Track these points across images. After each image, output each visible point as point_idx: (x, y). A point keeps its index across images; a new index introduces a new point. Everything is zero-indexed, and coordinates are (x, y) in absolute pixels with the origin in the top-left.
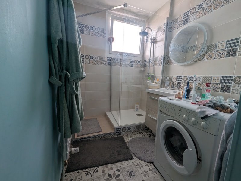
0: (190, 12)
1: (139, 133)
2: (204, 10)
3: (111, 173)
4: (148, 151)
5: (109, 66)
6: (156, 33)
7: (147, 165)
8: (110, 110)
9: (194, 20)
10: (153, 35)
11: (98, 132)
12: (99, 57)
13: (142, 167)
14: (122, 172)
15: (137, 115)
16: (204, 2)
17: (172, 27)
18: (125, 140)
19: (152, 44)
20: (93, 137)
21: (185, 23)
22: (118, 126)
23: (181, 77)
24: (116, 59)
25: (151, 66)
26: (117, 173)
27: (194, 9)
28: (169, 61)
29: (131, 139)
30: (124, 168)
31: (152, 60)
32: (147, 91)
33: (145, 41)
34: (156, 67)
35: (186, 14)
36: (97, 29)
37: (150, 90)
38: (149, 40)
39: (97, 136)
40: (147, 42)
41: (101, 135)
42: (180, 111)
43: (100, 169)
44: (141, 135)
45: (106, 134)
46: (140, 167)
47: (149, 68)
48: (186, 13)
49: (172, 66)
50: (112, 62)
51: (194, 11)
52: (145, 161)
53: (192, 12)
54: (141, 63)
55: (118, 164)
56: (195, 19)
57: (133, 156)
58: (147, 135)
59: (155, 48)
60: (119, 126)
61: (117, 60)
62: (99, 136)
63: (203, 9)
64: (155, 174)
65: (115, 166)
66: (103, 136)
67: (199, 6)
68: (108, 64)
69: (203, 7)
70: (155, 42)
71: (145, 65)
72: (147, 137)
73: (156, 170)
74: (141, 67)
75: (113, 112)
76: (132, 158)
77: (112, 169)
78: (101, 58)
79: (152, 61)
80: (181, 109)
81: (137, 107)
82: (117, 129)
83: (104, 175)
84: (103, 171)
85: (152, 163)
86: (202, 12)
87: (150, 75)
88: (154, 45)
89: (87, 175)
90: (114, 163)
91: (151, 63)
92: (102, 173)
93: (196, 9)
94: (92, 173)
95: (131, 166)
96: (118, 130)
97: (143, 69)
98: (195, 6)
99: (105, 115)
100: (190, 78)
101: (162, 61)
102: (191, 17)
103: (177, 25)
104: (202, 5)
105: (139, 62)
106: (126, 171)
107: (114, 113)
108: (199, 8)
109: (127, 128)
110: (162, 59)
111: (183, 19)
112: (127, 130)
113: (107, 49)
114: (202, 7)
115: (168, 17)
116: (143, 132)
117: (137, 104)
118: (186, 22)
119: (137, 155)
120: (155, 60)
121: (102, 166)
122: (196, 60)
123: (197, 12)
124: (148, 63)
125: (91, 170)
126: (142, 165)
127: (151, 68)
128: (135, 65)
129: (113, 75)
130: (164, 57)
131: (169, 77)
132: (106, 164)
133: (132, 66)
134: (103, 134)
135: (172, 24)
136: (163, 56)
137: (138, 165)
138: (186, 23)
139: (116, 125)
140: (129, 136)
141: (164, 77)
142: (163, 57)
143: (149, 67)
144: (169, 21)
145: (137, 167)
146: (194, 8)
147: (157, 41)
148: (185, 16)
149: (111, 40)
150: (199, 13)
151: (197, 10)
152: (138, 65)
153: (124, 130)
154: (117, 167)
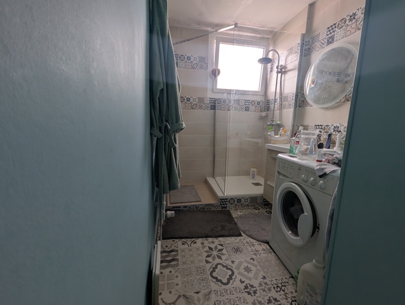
0: (337, 25)
1: (255, 208)
2: (358, 23)
3: (213, 246)
4: (263, 229)
5: (213, 111)
6: (285, 58)
7: (260, 244)
8: (213, 176)
9: (342, 38)
10: (280, 60)
11: (196, 202)
12: (199, 98)
13: (253, 245)
14: (226, 248)
15: (253, 183)
16: (358, 10)
17: (309, 49)
18: (233, 215)
19: (280, 75)
20: (190, 207)
21: (329, 43)
22: (222, 195)
23: (321, 126)
24: (222, 100)
25: (276, 109)
26: (220, 247)
27: (343, 21)
28: (304, 102)
29: (241, 214)
30: (229, 244)
31: (279, 99)
32: (266, 147)
33: (269, 70)
34: (284, 111)
35: (331, 28)
36: (195, 59)
37: (271, 145)
38: (275, 70)
39: (195, 207)
40: (271, 71)
41: (200, 205)
42: (299, 171)
43: (199, 241)
44: (257, 211)
45: (207, 205)
46: (249, 246)
47: (274, 112)
48: (331, 26)
49: (308, 108)
50: (217, 104)
51: (343, 24)
52: (258, 240)
53: (340, 26)
54: (261, 104)
55: (221, 239)
56: (343, 36)
57: (242, 233)
58: (266, 212)
59: (284, 80)
60: (225, 195)
61: (225, 101)
62: (197, 207)
63: (356, 21)
64: (270, 255)
65: (217, 241)
66: (202, 206)
67: (351, 16)
68: (212, 109)
69: (356, 17)
70: (284, 71)
71: (269, 107)
72: (266, 213)
73: (271, 250)
74: (261, 111)
75: (217, 178)
76: (240, 235)
77: (213, 242)
78: (201, 100)
79: (278, 101)
80: (300, 167)
81: (254, 171)
82: (221, 199)
83: (204, 247)
84: (202, 244)
85: (268, 243)
86: (354, 26)
87: (274, 123)
88: (283, 76)
89: (183, 244)
90: (217, 237)
91: (277, 105)
92: (201, 245)
93: (345, 21)
94: (189, 244)
95: (237, 242)
96: (223, 201)
97: (264, 114)
98: (345, 17)
99: (206, 182)
100: (334, 127)
101: (294, 101)
102: (339, 33)
103: (318, 45)
104: (354, 14)
105: (259, 103)
106: (230, 247)
107: (219, 179)
108: (350, 20)
109: (236, 200)
110: (294, 98)
111: (327, 37)
112: (236, 202)
113: (209, 86)
114: (354, 18)
115: (304, 32)
116: (260, 207)
117: (254, 168)
118: (331, 40)
119: (247, 232)
120: (282, 100)
121: (201, 239)
122: (343, 100)
123: (347, 25)
124: (272, 104)
125: (189, 241)
126: (254, 244)
127: (277, 112)
128: (252, 108)
129: (217, 124)
130: (297, 95)
131: (303, 126)
132: (207, 237)
133: (247, 109)
134: (202, 205)
135: (311, 43)
136: (295, 93)
137: (248, 243)
138: (331, 43)
139: (220, 194)
140: (239, 211)
141: (295, 125)
142: (295, 95)
143: (274, 110)
144: (306, 40)
145: (246, 244)
146: (343, 19)
147: (287, 70)
148: (329, 31)
149: (215, 73)
150: (350, 27)
151: (348, 21)
152: (257, 108)
153: (232, 201)
154: (220, 241)
